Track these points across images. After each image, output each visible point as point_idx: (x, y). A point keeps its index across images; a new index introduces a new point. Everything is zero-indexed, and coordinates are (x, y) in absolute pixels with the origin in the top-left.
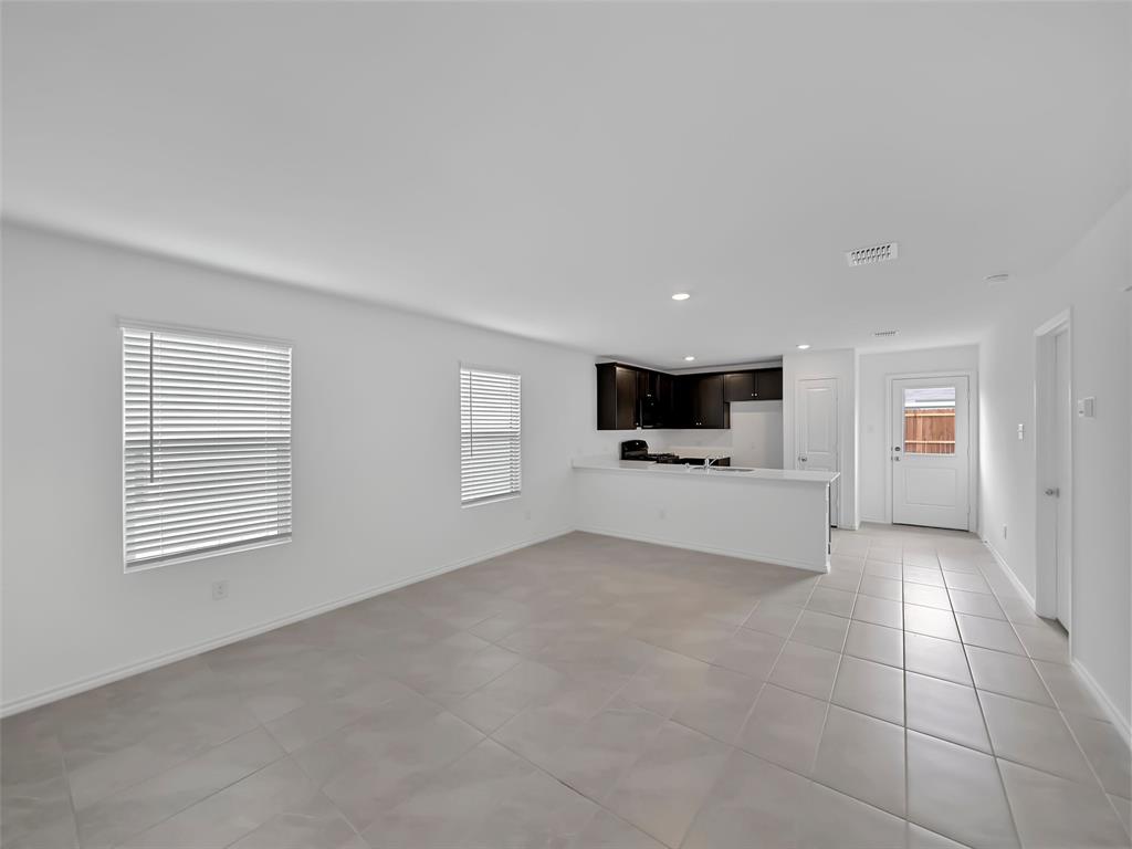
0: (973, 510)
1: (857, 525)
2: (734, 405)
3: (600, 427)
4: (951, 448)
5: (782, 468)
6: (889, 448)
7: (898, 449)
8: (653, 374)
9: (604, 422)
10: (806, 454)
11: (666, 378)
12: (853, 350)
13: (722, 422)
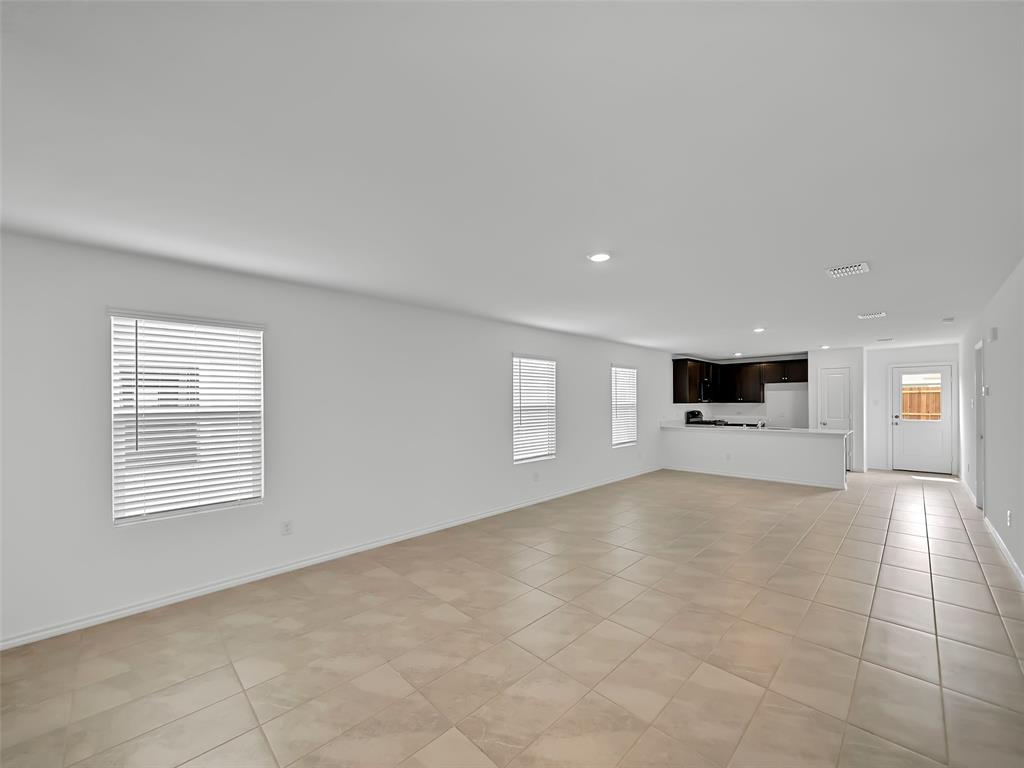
0: (955, 459)
1: (865, 469)
2: (767, 386)
3: (675, 401)
4: (938, 417)
5: (807, 428)
6: (890, 415)
7: (897, 417)
8: (708, 365)
9: (678, 398)
10: (826, 420)
11: (716, 367)
12: (861, 349)
13: (758, 398)
